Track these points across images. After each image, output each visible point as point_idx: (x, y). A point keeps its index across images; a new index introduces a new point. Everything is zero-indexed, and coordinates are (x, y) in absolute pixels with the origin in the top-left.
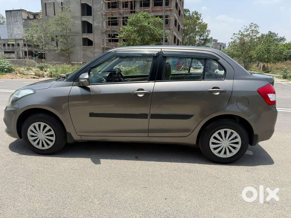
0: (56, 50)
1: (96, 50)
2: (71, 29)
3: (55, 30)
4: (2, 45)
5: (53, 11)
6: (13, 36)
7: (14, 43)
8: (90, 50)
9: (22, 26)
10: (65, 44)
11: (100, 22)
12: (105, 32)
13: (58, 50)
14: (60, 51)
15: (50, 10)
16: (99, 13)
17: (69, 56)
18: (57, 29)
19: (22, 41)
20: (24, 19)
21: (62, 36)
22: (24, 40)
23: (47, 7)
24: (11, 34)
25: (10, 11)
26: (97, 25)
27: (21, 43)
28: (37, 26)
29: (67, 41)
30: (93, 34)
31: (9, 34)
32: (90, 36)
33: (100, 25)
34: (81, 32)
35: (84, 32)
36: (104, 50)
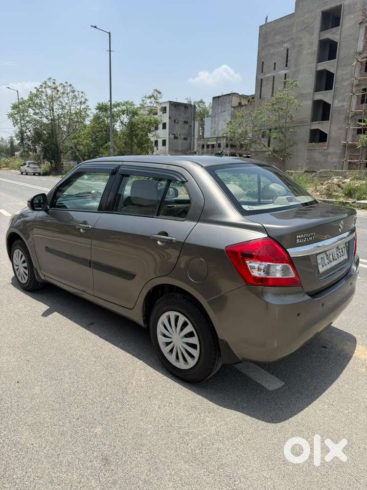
0: (265, 152)
1: (331, 150)
2: (292, 117)
3: (267, 120)
4: (201, 147)
5: (271, 90)
6: (217, 132)
7: (215, 143)
8: (320, 151)
9: (230, 118)
10: (281, 141)
11: (346, 100)
12: (352, 117)
13: (268, 151)
14: (270, 153)
15: (267, 89)
16: (346, 83)
17: (283, 161)
18: (269, 118)
19: (225, 139)
20: (233, 107)
21: (276, 129)
22: (227, 137)
23: (263, 85)
24: (215, 131)
25: (218, 97)
26: (340, 104)
27: (223, 142)
28: (243, 116)
29: (285, 136)
30: (329, 121)
31: (213, 130)
32: (323, 126)
33: (345, 104)
34: (309, 120)
35: (314, 119)
36: (345, 148)
